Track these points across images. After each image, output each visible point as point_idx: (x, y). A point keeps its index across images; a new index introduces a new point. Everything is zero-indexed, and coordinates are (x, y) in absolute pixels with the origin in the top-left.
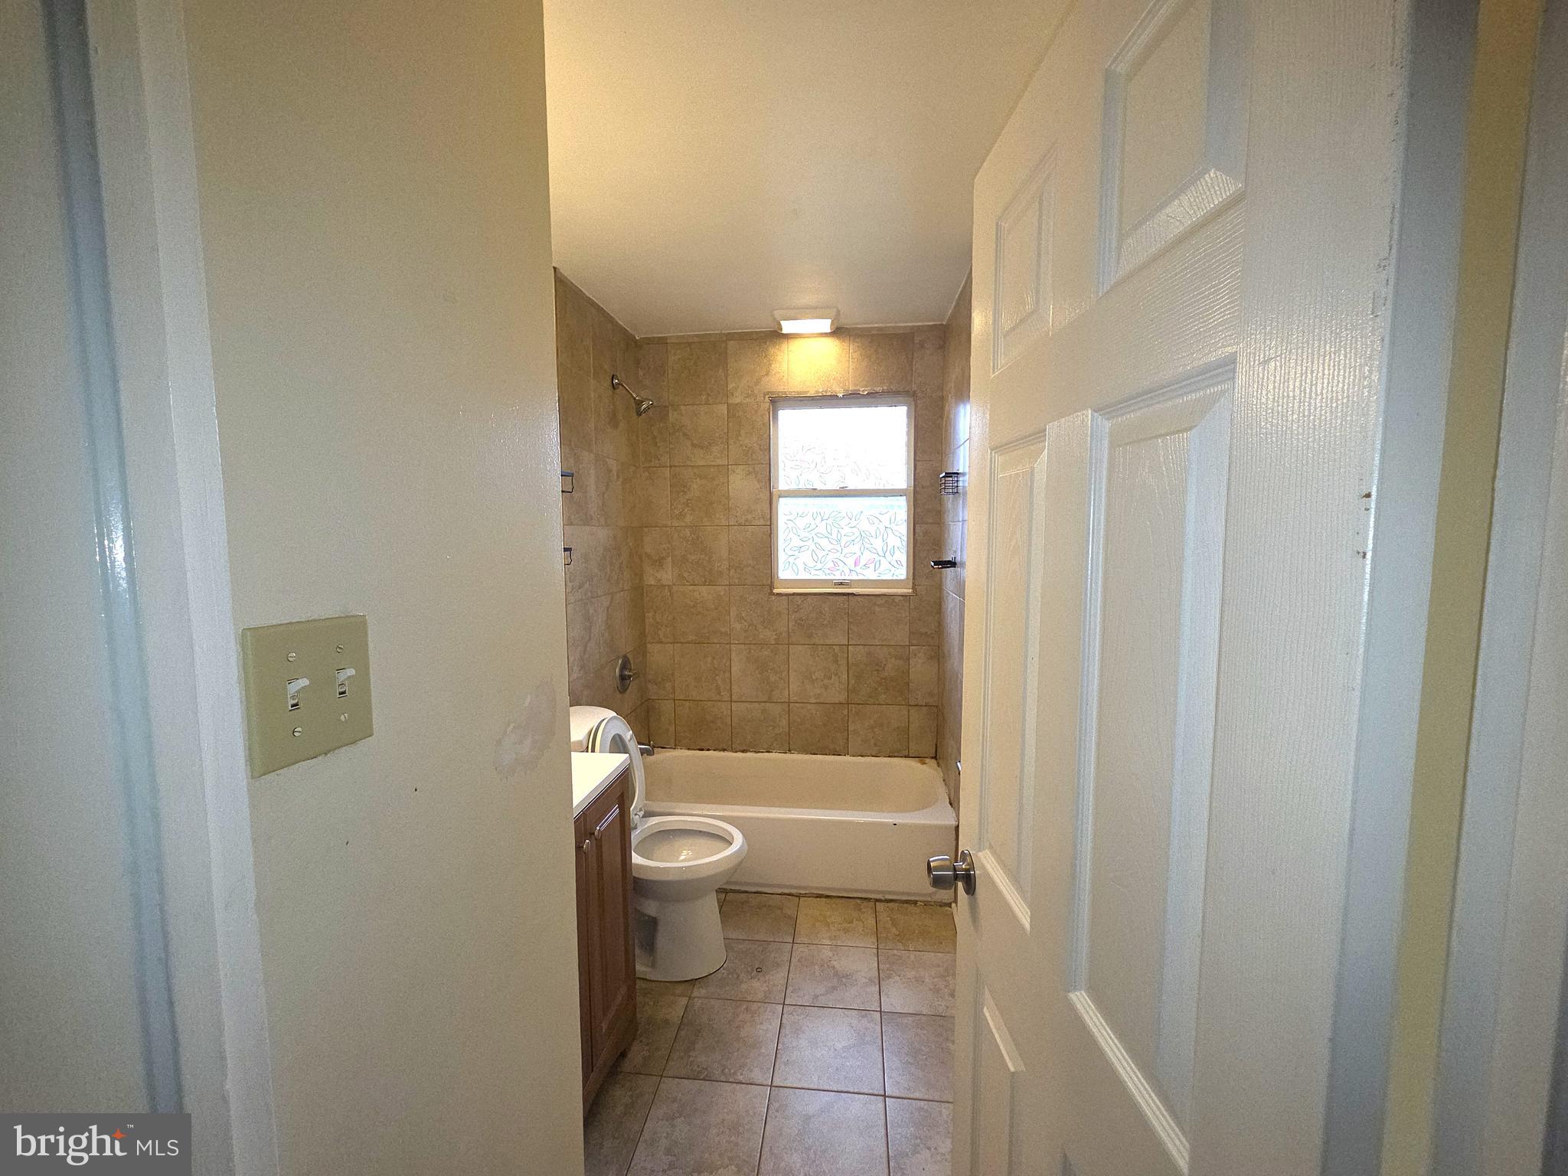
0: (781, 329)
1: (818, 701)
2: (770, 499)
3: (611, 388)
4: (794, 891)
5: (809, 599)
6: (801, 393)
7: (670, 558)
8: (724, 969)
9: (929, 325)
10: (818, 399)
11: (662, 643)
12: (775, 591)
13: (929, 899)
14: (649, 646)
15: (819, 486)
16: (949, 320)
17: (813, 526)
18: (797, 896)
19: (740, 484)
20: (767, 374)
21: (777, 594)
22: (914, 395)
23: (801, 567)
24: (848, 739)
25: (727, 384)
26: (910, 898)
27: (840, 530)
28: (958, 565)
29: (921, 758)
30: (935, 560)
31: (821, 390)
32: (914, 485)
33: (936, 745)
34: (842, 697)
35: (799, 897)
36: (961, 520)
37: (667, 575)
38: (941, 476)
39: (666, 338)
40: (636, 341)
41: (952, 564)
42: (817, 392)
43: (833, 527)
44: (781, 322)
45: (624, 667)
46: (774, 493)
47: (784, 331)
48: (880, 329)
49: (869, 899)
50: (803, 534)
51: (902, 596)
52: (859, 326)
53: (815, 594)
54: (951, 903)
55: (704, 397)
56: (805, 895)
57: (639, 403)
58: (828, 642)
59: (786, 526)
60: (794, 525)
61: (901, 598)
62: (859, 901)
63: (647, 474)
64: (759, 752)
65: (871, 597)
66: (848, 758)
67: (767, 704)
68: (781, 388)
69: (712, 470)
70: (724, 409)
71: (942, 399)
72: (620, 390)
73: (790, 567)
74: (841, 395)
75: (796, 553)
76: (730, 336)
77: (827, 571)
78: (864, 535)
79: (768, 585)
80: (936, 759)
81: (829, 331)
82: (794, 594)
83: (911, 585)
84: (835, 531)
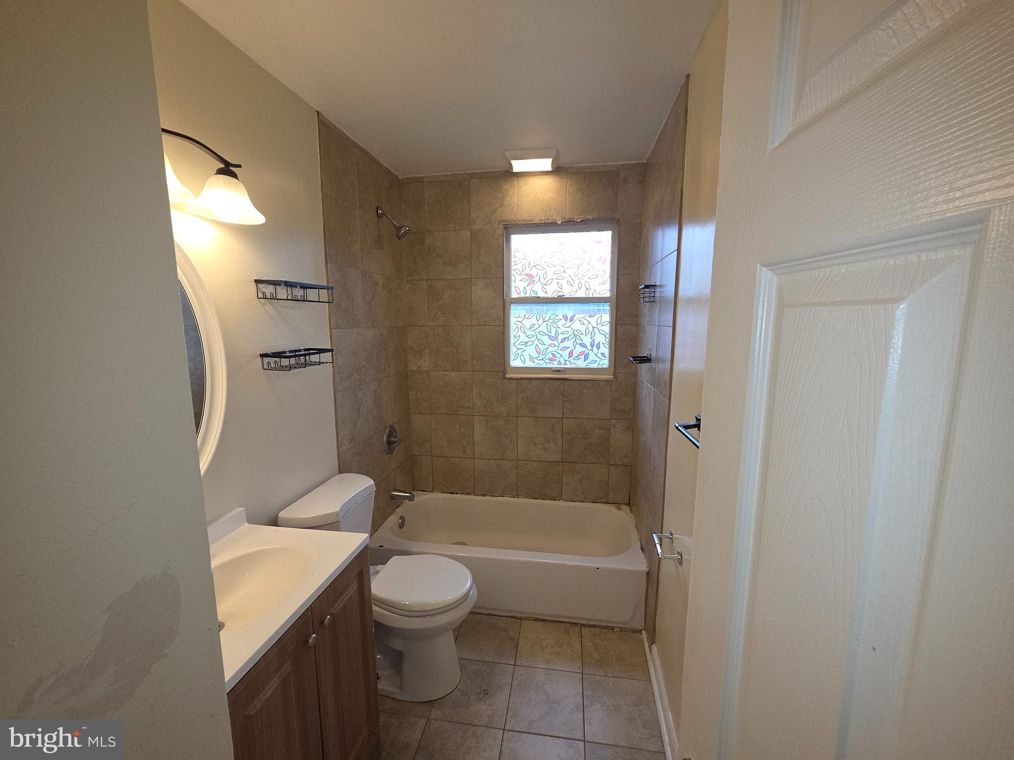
0: (512, 169)
1: (539, 459)
2: (503, 303)
3: (377, 218)
4: (517, 615)
5: (533, 383)
6: (528, 221)
7: (427, 350)
8: (458, 690)
9: (631, 164)
10: (542, 226)
11: (421, 413)
12: (507, 376)
13: (624, 626)
14: (413, 416)
15: (541, 294)
16: (649, 159)
17: (537, 326)
18: (520, 619)
19: (480, 293)
20: (501, 206)
21: (509, 378)
22: (618, 221)
23: (527, 359)
24: (561, 489)
25: (470, 214)
26: (608, 625)
27: (558, 330)
28: (653, 361)
29: (617, 504)
30: (633, 356)
31: (544, 218)
32: (617, 294)
33: (630, 494)
34: (558, 457)
35: (521, 619)
36: (657, 324)
37: (425, 363)
38: (640, 288)
39: (422, 178)
40: (399, 180)
41: (647, 360)
42: (541, 220)
43: (552, 327)
44: (512, 162)
45: (390, 435)
46: (507, 301)
47: (515, 170)
48: (591, 167)
49: (576, 624)
50: (528, 333)
51: (606, 381)
52: (575, 165)
53: (538, 379)
54: (641, 630)
55: (452, 225)
56: (526, 619)
57: (398, 229)
58: (547, 415)
59: (516, 326)
60: (522, 325)
61: (605, 383)
62: (568, 626)
63: (409, 285)
64: (494, 496)
65: (581, 382)
66: (562, 503)
67: (500, 461)
68: (511, 217)
69: (459, 282)
70: (467, 234)
71: (641, 224)
72: (385, 218)
73: (519, 358)
74: (559, 222)
75: (523, 347)
76: (473, 176)
77: (548, 361)
78: (576, 333)
79: (502, 371)
80: (630, 506)
81: (550, 169)
82: (522, 379)
83: (612, 373)
84: (553, 330)
